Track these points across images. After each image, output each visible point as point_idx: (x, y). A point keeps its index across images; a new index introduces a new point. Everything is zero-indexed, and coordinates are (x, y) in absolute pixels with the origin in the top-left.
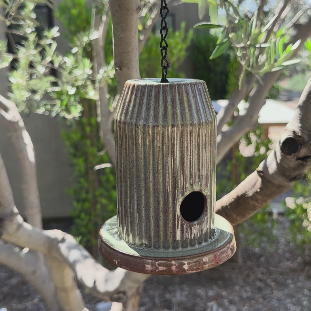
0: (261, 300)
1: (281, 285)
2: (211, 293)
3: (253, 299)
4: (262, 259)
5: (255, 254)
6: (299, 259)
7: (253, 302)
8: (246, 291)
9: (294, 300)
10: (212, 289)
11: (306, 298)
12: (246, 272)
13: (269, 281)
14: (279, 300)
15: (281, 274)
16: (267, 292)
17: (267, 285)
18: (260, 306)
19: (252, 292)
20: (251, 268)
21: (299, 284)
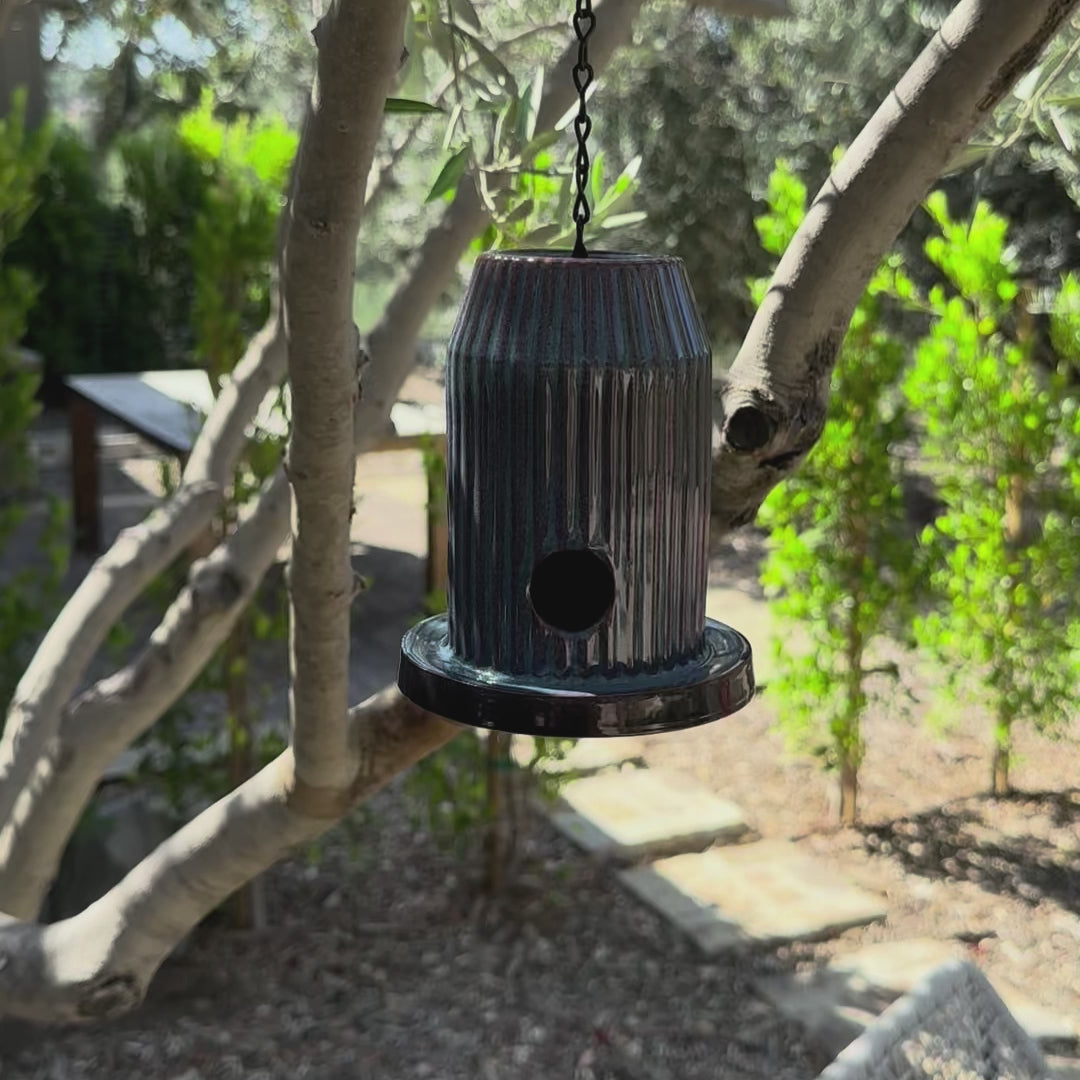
0: (350, 1034)
1: (406, 973)
2: (175, 1045)
3: (325, 1036)
4: (333, 900)
5: (306, 888)
6: (451, 880)
7: (325, 1046)
8: (296, 1016)
9: (455, 1012)
10: (177, 1030)
11: (490, 1002)
12: (286, 954)
13: (365, 968)
14: (406, 1022)
15: (402, 937)
16: (364, 1002)
17: (363, 983)
18: (350, 1055)
19: (317, 1017)
20: (297, 937)
21: (463, 960)
